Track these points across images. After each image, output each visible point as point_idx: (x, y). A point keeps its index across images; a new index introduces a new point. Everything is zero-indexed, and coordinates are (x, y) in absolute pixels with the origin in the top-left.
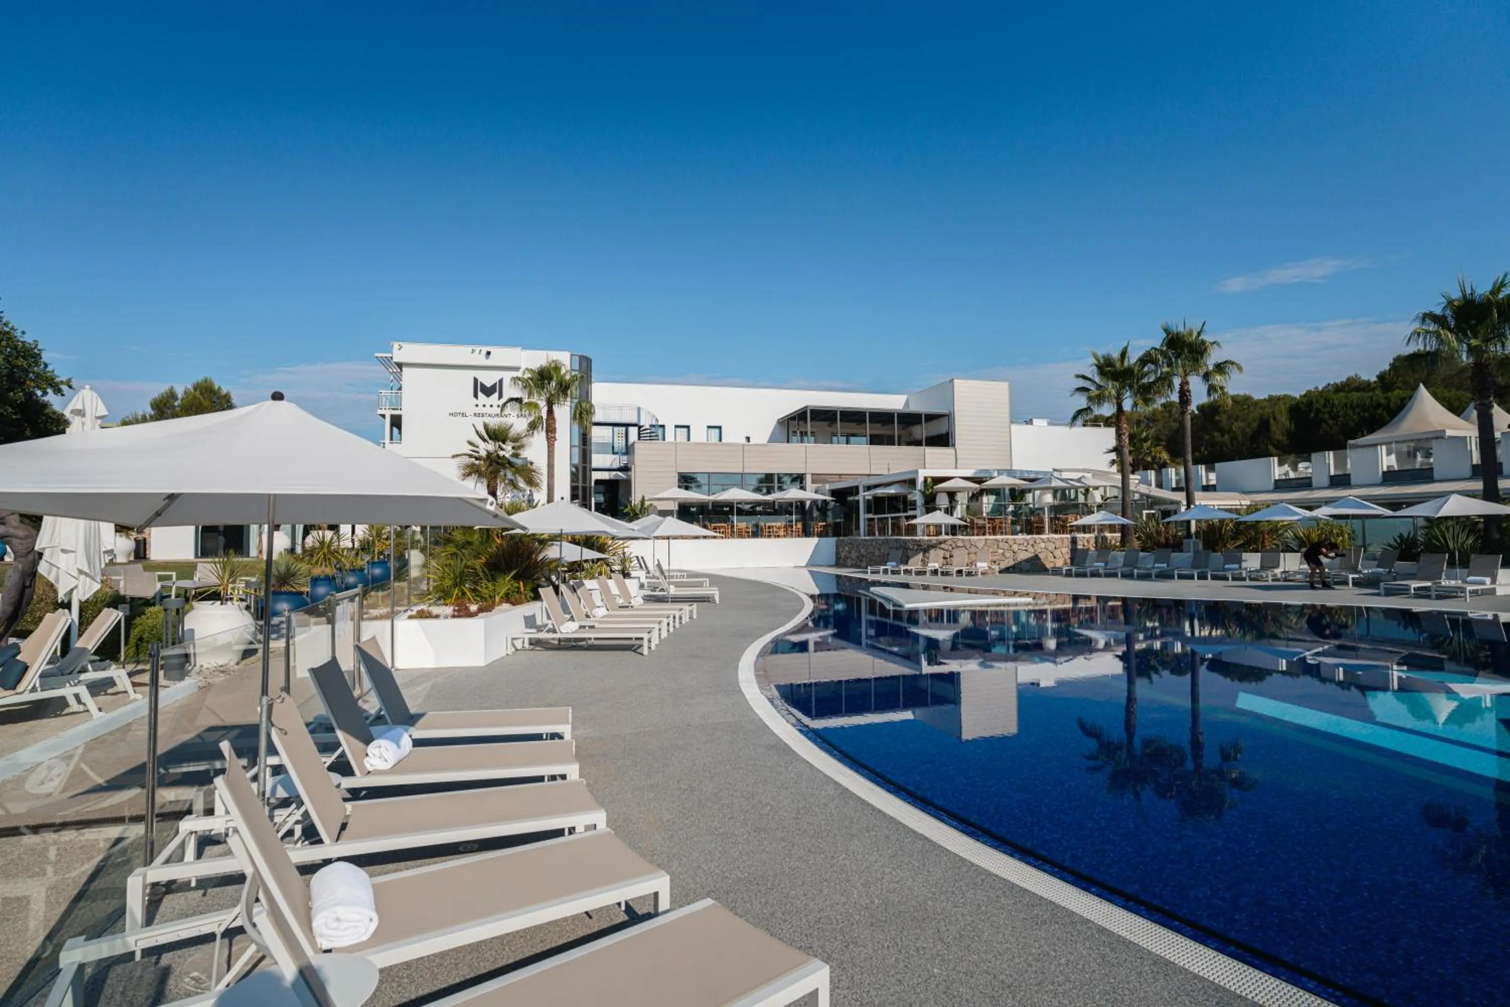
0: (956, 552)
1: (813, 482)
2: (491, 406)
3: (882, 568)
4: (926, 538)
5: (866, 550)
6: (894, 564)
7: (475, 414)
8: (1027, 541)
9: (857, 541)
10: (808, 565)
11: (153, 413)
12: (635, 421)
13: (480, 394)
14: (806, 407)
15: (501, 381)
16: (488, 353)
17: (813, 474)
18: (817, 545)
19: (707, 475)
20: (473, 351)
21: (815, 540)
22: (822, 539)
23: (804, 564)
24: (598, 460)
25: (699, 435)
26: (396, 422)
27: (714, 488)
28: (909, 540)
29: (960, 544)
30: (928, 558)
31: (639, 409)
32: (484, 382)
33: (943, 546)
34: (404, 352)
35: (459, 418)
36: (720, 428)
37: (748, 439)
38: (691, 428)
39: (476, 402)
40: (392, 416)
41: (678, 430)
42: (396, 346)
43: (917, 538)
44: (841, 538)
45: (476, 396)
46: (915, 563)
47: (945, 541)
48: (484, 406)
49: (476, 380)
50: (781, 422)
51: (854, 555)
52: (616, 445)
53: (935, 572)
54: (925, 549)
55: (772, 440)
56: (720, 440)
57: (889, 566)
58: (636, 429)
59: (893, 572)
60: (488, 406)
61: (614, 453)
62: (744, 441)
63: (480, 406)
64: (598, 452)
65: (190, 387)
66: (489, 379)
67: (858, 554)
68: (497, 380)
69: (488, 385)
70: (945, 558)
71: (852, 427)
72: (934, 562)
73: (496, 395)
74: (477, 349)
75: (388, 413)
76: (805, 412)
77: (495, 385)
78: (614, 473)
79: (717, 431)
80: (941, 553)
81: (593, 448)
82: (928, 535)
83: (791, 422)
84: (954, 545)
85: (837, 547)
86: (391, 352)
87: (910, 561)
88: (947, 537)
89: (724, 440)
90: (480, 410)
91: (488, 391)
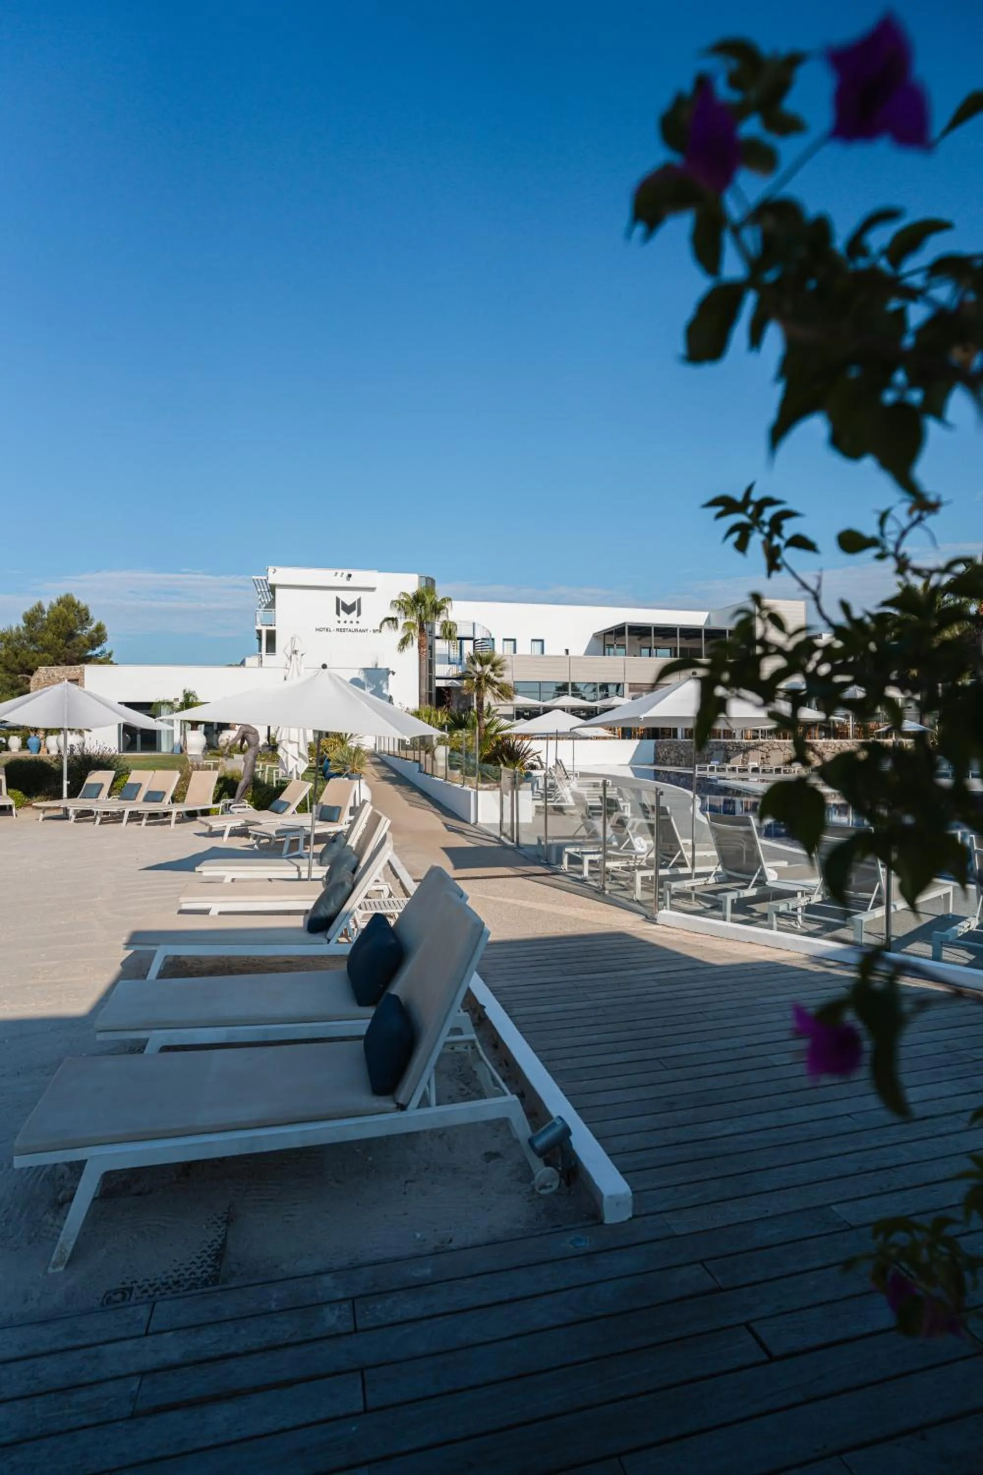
0: (772, 754)
1: (631, 690)
2: (351, 622)
3: (708, 766)
4: (744, 741)
5: (685, 751)
6: (717, 762)
7: (338, 630)
8: (835, 744)
9: (676, 743)
10: (629, 764)
11: (24, 625)
12: (471, 635)
13: (342, 612)
14: (624, 624)
15: (359, 600)
16: (350, 576)
17: (630, 684)
18: (638, 746)
19: (538, 684)
20: (336, 574)
21: (637, 742)
22: (642, 741)
23: (627, 762)
24: (441, 669)
25: (524, 648)
26: (271, 637)
27: (544, 695)
28: (729, 743)
29: (776, 746)
30: (748, 759)
31: (474, 624)
32: (344, 601)
33: (760, 748)
34: (278, 575)
35: (324, 633)
36: (542, 641)
37: (567, 651)
38: (517, 642)
39: (339, 619)
40: (268, 632)
41: (506, 643)
42: (271, 570)
43: (737, 741)
44: (660, 740)
45: (338, 613)
46: (736, 762)
47: (762, 744)
48: (345, 622)
49: (338, 600)
50: (596, 636)
51: (673, 755)
52: (451, 657)
53: (755, 770)
54: (746, 750)
55: (588, 652)
56: (543, 652)
57: (714, 764)
58: (471, 642)
59: (718, 770)
60: (348, 622)
61: (450, 663)
62: (563, 653)
63: (342, 622)
64: (440, 663)
65: (55, 602)
66: (348, 598)
67: (676, 754)
68: (356, 599)
69: (349, 603)
70: (762, 758)
71: (661, 641)
72: (754, 761)
73: (355, 612)
74: (340, 572)
75: (264, 630)
76: (624, 628)
77: (354, 604)
78: (450, 681)
79: (539, 644)
80: (760, 754)
81: (437, 659)
82: (746, 739)
83: (607, 636)
84: (770, 748)
85: (656, 747)
86: (267, 575)
87: (732, 761)
88: (762, 740)
89: (546, 653)
90: (342, 626)
91: (349, 609)
